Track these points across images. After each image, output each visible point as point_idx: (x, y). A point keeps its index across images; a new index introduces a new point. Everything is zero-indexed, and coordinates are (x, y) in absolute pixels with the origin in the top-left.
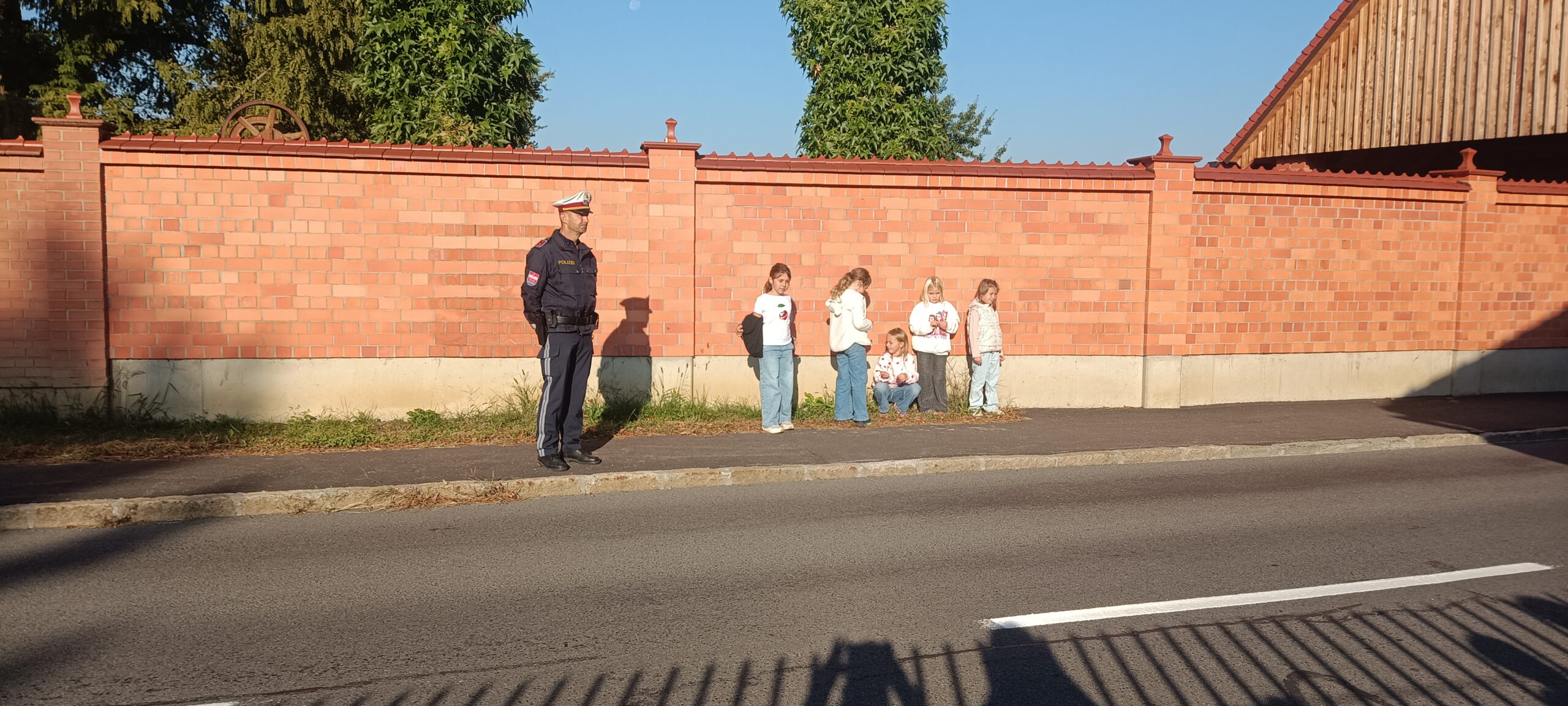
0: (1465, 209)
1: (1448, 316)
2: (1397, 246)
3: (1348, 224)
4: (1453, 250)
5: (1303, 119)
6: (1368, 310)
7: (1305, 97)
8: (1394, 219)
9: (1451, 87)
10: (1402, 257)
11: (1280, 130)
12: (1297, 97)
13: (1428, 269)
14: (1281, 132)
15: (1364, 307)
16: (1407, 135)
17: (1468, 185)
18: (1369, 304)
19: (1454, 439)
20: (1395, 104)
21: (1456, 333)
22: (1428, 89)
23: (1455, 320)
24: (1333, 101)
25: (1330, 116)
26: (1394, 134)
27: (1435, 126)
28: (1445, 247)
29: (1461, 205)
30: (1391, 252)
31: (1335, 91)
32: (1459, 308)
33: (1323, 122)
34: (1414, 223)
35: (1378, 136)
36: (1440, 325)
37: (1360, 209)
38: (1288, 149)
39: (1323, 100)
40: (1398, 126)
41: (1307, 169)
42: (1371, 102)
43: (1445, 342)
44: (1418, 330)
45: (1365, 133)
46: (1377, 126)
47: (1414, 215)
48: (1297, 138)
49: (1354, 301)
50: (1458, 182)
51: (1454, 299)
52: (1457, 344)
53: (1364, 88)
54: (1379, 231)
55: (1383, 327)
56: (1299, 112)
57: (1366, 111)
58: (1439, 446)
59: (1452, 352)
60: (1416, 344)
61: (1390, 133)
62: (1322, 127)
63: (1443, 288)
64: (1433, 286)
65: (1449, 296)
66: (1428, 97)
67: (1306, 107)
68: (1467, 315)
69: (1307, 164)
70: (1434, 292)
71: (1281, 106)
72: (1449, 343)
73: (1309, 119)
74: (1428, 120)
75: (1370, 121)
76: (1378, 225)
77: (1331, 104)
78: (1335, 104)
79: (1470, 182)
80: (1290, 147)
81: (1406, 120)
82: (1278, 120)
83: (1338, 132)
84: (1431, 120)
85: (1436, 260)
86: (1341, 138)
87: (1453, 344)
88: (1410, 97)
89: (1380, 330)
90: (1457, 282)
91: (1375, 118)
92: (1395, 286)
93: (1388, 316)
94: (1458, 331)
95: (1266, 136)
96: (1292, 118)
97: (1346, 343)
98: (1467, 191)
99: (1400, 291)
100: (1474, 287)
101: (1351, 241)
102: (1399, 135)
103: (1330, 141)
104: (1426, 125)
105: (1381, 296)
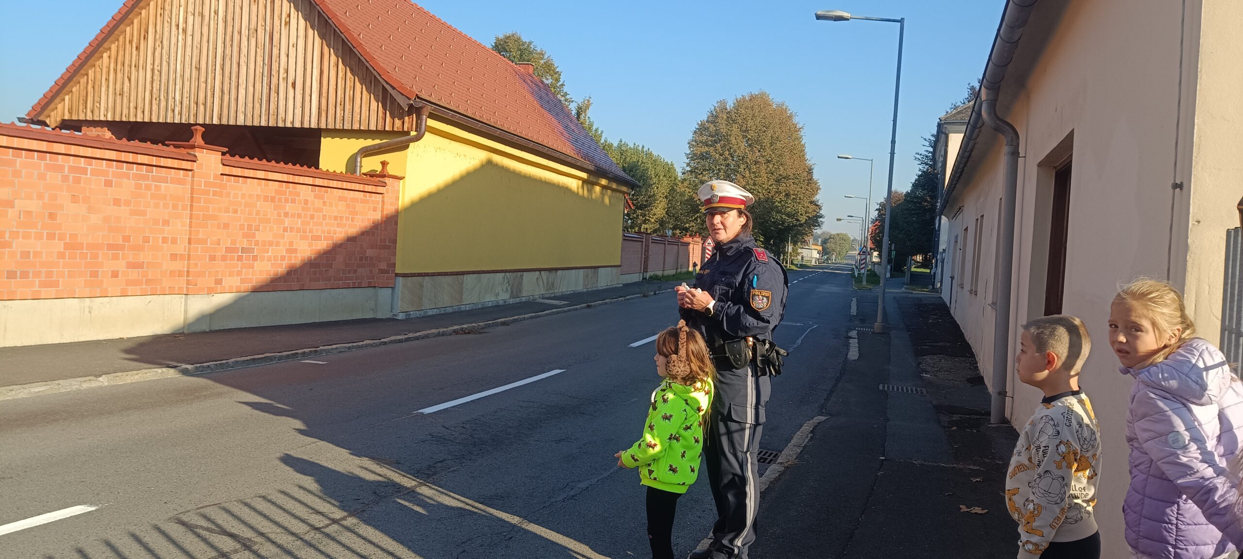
0: (193, 176)
1: (180, 265)
2: (127, 203)
3: (77, 181)
4: (183, 209)
5: (103, 89)
6: (100, 260)
7: (105, 70)
8: (125, 180)
9: (220, 80)
10: (133, 213)
11: (83, 97)
12: (98, 69)
13: (159, 225)
14: (85, 98)
15: (95, 256)
16: (187, 115)
17: (195, 156)
18: (100, 254)
19: (149, 374)
20: (178, 87)
21: (187, 280)
22: (203, 79)
23: (186, 269)
24: (128, 77)
25: (125, 90)
26: (176, 112)
27: (208, 110)
28: (175, 207)
29: (190, 172)
30: (122, 208)
31: (129, 69)
32: (189, 259)
33: (120, 94)
34: (145, 184)
35: (164, 113)
36: (172, 273)
37: (89, 167)
38: (91, 114)
39: (119, 75)
40: (180, 106)
41: (108, 134)
42: (159, 83)
43: (176, 288)
44: (150, 277)
45: (154, 108)
46: (163, 104)
47: (145, 178)
48: (98, 106)
49: (85, 251)
50: (187, 153)
51: (185, 251)
52: (188, 289)
53: (153, 70)
54: (110, 188)
55: (115, 274)
56: (100, 83)
57: (154, 90)
58: (134, 381)
59: (184, 296)
60: (149, 289)
61: (173, 111)
62: (118, 98)
63: (174, 241)
64: (165, 240)
65: (181, 248)
66: (203, 85)
67: (106, 79)
68: (196, 265)
69: (108, 130)
70: (165, 245)
71: (84, 75)
72: (181, 288)
73: (108, 91)
74: (203, 104)
75: (158, 99)
76: (108, 183)
77: (126, 80)
78: (130, 80)
79: (197, 154)
80: (92, 112)
81: (186, 102)
82: (82, 87)
83: (132, 105)
84: (205, 105)
85: (167, 218)
86: (135, 110)
87: (185, 289)
88: (189, 83)
89: (112, 277)
90: (188, 237)
91: (162, 97)
92: (126, 239)
93: (120, 265)
94: (188, 278)
95: (71, 100)
96: (93, 87)
97: (77, 289)
98: (195, 161)
99: (132, 243)
100: (203, 241)
101: (81, 196)
102: (181, 114)
103: (125, 112)
104: (202, 108)
105: (110, 247)
